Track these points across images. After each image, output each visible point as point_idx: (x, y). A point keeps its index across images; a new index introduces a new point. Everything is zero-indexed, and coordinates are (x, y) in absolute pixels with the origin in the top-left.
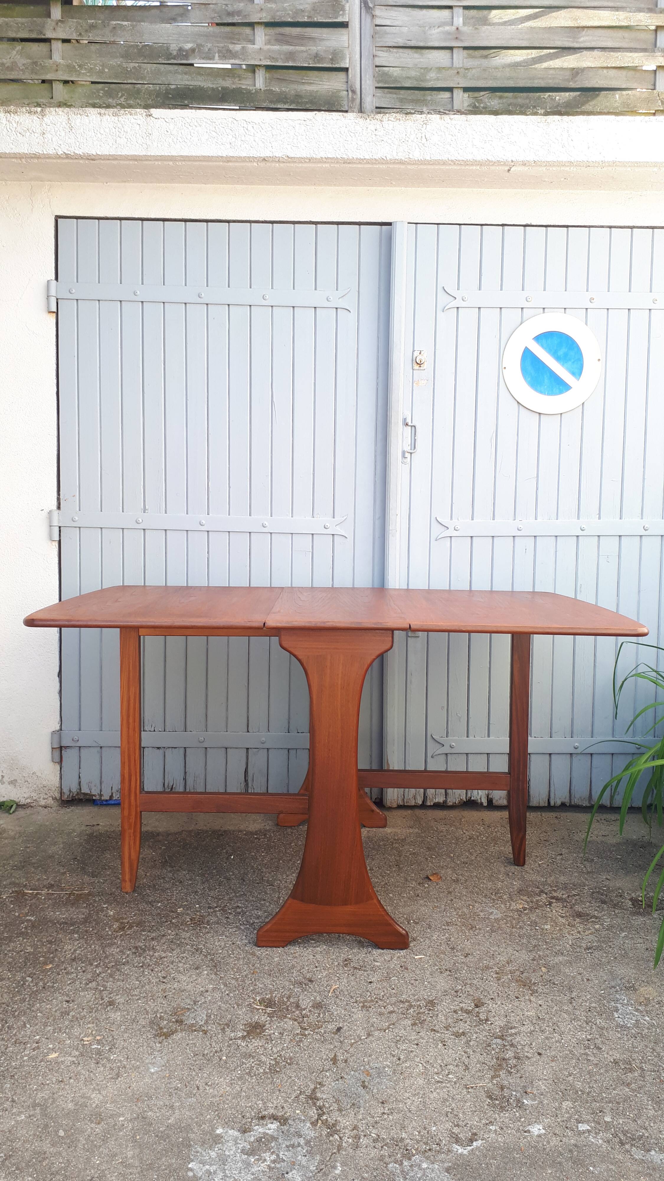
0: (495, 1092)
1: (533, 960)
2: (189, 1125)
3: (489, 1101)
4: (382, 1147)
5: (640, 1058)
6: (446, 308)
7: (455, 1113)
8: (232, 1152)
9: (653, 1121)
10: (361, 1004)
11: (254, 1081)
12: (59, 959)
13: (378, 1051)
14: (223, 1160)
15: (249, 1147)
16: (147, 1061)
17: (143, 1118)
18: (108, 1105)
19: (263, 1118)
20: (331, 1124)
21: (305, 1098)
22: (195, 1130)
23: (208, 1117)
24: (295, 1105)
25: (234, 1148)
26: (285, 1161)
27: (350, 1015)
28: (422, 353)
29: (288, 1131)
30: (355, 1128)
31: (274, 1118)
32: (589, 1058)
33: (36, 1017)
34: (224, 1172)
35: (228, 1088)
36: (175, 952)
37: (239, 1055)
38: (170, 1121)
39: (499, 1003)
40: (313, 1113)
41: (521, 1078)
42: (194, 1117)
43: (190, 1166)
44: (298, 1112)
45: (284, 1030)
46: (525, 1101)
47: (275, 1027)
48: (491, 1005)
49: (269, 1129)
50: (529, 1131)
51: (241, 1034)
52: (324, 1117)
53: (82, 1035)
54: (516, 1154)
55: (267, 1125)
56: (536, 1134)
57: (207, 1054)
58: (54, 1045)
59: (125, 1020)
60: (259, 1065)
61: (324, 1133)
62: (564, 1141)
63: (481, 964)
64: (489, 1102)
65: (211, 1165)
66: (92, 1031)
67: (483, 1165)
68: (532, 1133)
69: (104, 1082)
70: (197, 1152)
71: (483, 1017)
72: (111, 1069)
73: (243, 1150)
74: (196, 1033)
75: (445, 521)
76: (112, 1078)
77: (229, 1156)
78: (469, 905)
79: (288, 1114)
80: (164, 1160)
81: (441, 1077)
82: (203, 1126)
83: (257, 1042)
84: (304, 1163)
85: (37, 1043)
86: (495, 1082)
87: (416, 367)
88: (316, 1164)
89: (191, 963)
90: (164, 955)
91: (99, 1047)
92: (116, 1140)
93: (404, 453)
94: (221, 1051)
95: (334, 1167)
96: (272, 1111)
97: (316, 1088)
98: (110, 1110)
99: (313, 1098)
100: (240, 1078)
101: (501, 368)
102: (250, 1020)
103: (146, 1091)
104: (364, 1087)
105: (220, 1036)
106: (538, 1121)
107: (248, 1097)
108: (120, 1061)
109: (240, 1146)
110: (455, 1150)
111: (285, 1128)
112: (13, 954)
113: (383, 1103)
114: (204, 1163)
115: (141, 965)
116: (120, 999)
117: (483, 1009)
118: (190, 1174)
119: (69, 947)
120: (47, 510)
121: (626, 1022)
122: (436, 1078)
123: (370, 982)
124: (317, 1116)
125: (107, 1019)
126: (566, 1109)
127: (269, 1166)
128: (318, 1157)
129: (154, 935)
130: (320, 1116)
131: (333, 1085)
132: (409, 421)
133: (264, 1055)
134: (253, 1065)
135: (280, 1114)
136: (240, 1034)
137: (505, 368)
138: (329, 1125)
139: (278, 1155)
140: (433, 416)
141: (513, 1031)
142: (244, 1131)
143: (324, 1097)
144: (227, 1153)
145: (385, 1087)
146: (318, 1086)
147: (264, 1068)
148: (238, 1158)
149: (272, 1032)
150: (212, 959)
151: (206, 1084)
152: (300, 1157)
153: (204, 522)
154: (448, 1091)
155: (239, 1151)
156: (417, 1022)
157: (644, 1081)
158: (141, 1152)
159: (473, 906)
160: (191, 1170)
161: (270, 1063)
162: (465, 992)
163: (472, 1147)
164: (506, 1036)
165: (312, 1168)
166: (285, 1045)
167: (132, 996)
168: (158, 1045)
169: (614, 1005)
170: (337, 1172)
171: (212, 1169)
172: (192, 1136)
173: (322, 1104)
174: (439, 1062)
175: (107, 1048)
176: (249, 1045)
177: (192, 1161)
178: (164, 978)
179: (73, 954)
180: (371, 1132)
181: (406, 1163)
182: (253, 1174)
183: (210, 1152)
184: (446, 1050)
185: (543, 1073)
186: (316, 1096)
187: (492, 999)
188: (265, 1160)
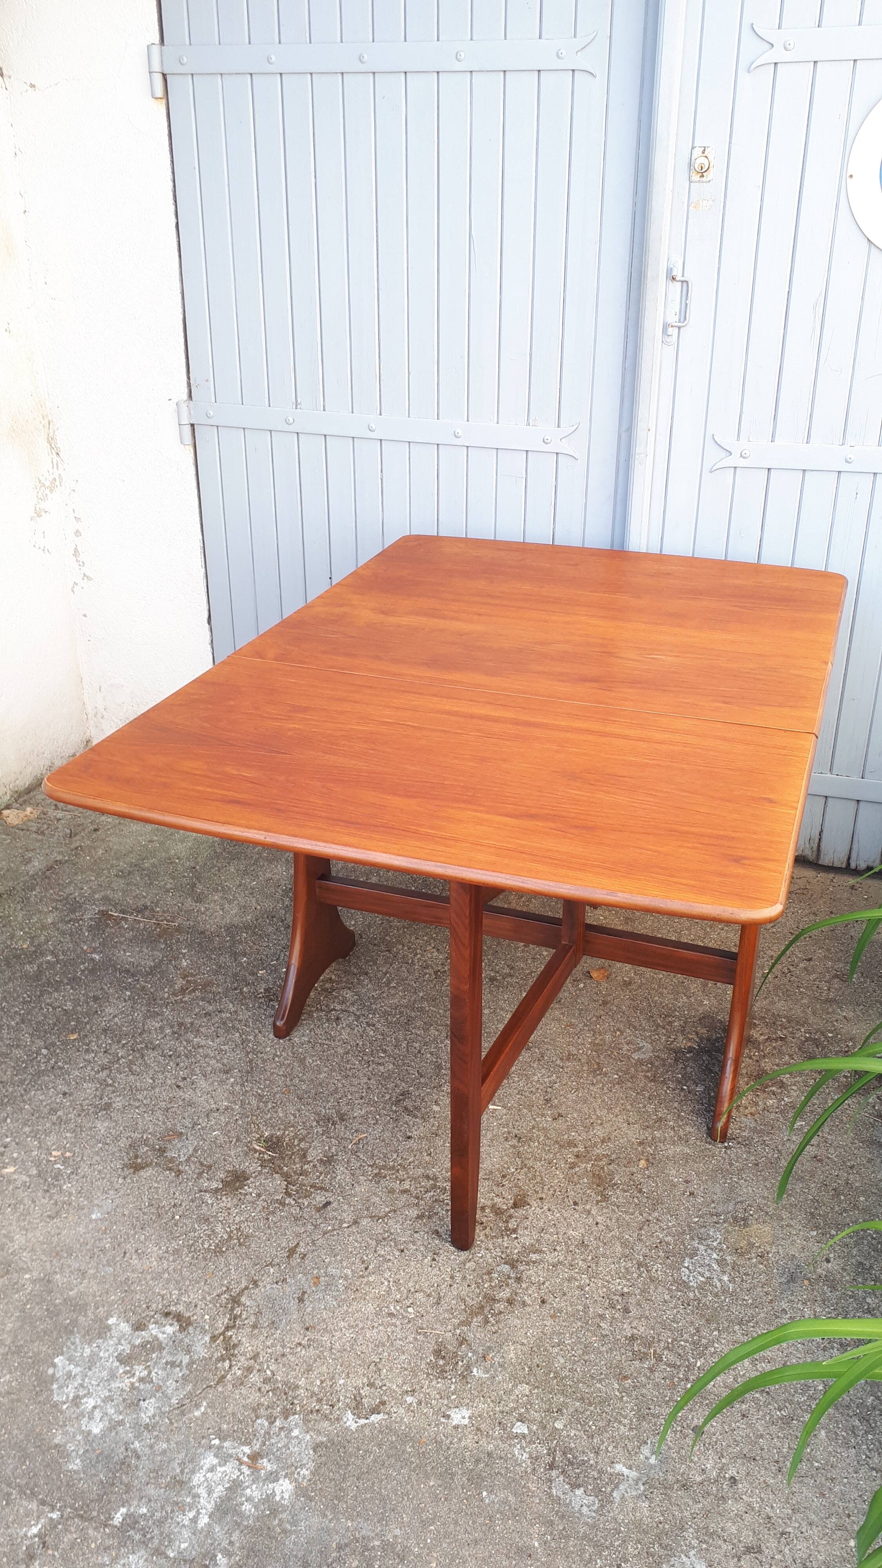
0: (449, 1347)
1: (640, 1144)
2: (86, 1304)
3: (432, 1359)
4: (268, 1392)
5: (670, 1340)
6: (754, 66)
7: (380, 1366)
8: (107, 1355)
9: (614, 1444)
10: (377, 1171)
11: (187, 1259)
12: (91, 1028)
13: (350, 1250)
14: (92, 1362)
15: (128, 1352)
16: (96, 1202)
17: (49, 1281)
18: (24, 1254)
19: (167, 1314)
20: (232, 1344)
21: (227, 1299)
22: (90, 1313)
23: (113, 1297)
24: (210, 1306)
25: (111, 1349)
26: (152, 1382)
27: (353, 1185)
28: (706, 152)
29: (182, 1340)
30: (255, 1357)
31: (179, 1317)
32: (601, 1325)
33: (21, 1109)
34: (83, 1380)
35: (155, 1263)
36: (218, 1040)
37: (195, 1217)
38: (71, 1293)
39: (546, 1208)
40: (222, 1322)
41: (494, 1333)
42: (97, 1294)
43: (56, 1360)
44: (207, 1317)
45: (265, 1190)
46: (475, 1370)
47: (258, 1184)
48: (533, 1208)
49: (164, 1333)
50: (448, 1417)
51: (216, 1186)
52: (230, 1333)
53: (54, 1147)
54: (410, 1447)
55: (164, 1326)
56: (454, 1424)
57: (163, 1207)
58: (19, 1153)
59: (108, 1135)
60: (209, 1236)
61: (217, 1355)
62: (481, 1443)
63: (566, 1137)
64: (431, 1361)
65: (77, 1365)
66: (67, 1143)
67: (361, 1452)
68: (450, 1421)
69: (38, 1221)
70: (73, 1344)
71: (512, 1224)
72: (56, 1204)
73: (120, 1354)
74: (168, 1172)
75: (729, 441)
76: (49, 1216)
77: (101, 1358)
78: (618, 1030)
79: (195, 1317)
80: (36, 1344)
81: (398, 1308)
82: (101, 1309)
83: (227, 1201)
84: (169, 1392)
85: (5, 1147)
86: (458, 1331)
87: (695, 177)
88: (182, 1396)
89: (225, 1061)
90: (203, 1043)
91: (62, 1168)
92: (7, 1304)
93: (665, 327)
94: (181, 1205)
95: (197, 1406)
96: (181, 1308)
97: (247, 1288)
98: (22, 1261)
99: (236, 1301)
100: (176, 1252)
101: (845, 176)
102: (237, 1166)
103: (71, 1245)
104: (301, 1300)
105: (190, 1184)
106: (471, 1404)
107: (168, 1281)
108: (70, 1194)
109: (120, 1348)
110: (345, 1420)
111: (181, 1336)
112: (48, 1009)
113: (307, 1329)
114: (70, 1360)
115: (171, 1053)
116: (118, 1102)
117: (521, 1212)
118: (51, 1371)
119: (111, 1011)
120: (174, 401)
121: (691, 1278)
122: (392, 1308)
123: (409, 1137)
124: (223, 1328)
125: (91, 1128)
126: (517, 1396)
127: (132, 1384)
128: (189, 1388)
129: (210, 1008)
130: (228, 1328)
131: (268, 1288)
132: (677, 273)
133: (222, 1224)
134: (202, 1235)
135: (187, 1315)
136: (214, 1185)
137: (851, 176)
138: (230, 1344)
139: (150, 1373)
140: (719, 263)
141: (534, 1257)
142: (139, 1327)
143: (248, 1303)
144: (101, 1354)
145: (323, 1307)
146: (251, 1286)
147: (211, 1242)
148: (108, 1364)
149: (251, 1190)
150: (251, 1061)
151: (136, 1251)
152: (171, 1381)
153: (374, 427)
154: (393, 1332)
155: (116, 1354)
156: (427, 1213)
157: (649, 1378)
158: (21, 1327)
159: (622, 1032)
160: (54, 1365)
161: (222, 1237)
162: (514, 1180)
163: (367, 1421)
164: (521, 1262)
165: (174, 1401)
166: (253, 1214)
167: (135, 1100)
168: (120, 1181)
169: (696, 1245)
170: (197, 1413)
171: (75, 1370)
172: (81, 1319)
173: (239, 1312)
174: (411, 1284)
175: (69, 1172)
176: (215, 1204)
177: (62, 1354)
178: (184, 1079)
179: (109, 1021)
180: (268, 1368)
181: (278, 1423)
182: (110, 1391)
183: (86, 1347)
184: (430, 1269)
185: (526, 1334)
186: (239, 1300)
187: (541, 1199)
188: (134, 1374)
